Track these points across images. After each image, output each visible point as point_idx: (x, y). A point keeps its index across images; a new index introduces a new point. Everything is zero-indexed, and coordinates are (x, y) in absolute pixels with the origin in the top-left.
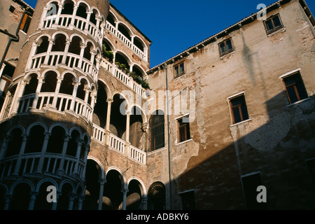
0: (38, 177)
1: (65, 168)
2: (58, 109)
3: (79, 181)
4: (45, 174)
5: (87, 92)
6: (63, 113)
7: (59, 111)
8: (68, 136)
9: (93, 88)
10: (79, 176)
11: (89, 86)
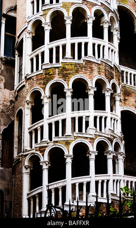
0: (68, 139)
1: (95, 125)
2: (74, 58)
3: (114, 137)
4: (75, 135)
5: (106, 27)
6: (81, 61)
7: (76, 61)
8: (92, 87)
9: (112, 19)
10: (113, 131)
11: (107, 18)
